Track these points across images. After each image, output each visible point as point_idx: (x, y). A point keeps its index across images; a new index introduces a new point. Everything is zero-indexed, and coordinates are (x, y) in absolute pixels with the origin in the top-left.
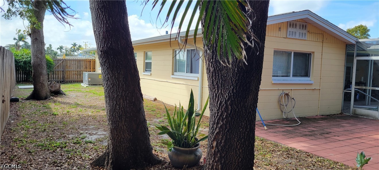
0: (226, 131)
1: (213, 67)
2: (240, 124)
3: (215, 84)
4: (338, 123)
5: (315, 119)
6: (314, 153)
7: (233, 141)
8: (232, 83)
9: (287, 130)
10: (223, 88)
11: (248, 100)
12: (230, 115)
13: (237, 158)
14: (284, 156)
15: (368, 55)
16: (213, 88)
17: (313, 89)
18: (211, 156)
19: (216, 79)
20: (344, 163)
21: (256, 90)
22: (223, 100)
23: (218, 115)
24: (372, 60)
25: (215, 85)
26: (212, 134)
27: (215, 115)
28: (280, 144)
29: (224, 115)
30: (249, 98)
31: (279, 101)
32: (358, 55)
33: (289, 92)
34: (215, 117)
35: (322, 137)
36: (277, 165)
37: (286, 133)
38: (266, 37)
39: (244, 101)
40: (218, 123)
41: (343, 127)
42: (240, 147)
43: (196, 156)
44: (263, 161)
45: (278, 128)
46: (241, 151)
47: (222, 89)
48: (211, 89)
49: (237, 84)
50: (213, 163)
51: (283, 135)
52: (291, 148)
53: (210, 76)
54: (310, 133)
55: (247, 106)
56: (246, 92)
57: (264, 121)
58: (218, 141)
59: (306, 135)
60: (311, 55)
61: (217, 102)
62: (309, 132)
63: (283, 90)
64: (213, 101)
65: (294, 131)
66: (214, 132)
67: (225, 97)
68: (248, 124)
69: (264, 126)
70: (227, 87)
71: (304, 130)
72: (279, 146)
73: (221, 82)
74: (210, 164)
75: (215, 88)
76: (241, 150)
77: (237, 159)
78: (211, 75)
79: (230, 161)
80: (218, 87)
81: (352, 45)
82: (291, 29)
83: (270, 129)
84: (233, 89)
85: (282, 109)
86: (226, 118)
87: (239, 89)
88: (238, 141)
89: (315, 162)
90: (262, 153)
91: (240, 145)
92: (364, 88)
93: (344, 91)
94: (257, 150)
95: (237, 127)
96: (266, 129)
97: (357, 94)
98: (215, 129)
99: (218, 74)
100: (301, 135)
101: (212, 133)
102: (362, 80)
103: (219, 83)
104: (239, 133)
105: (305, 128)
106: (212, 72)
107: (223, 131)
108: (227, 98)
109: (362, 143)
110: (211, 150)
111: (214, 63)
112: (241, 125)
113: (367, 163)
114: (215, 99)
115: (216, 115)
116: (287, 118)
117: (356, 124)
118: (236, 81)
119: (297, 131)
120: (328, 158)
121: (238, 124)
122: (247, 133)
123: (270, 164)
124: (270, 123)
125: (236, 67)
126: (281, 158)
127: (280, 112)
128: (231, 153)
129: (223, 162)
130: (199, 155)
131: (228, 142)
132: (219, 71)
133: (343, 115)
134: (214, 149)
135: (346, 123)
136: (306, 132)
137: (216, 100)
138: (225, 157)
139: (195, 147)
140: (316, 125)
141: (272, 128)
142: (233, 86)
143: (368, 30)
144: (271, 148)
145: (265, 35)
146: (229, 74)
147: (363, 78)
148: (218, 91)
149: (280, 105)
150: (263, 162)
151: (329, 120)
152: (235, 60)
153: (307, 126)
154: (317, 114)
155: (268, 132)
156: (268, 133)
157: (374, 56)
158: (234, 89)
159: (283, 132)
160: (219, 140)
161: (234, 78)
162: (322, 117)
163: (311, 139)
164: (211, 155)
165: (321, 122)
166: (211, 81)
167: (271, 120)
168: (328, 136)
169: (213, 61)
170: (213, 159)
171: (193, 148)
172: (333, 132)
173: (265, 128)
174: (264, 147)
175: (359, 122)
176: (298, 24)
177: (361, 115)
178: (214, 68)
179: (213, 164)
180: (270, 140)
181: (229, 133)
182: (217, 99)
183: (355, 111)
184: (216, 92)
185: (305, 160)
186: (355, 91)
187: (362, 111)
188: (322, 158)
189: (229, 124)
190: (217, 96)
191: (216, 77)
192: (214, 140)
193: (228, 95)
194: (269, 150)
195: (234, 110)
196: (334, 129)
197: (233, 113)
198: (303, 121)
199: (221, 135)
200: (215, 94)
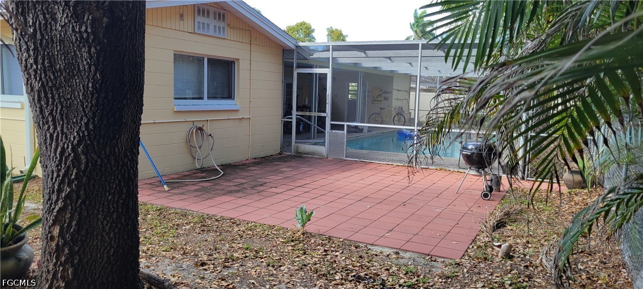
0: (79, 203)
1: (39, 81)
2: (106, 188)
3: (47, 114)
4: (275, 168)
5: (244, 165)
6: (242, 218)
7: (95, 220)
8: (84, 112)
9: (203, 187)
10: (65, 121)
11: (120, 141)
12: (84, 172)
13: (106, 249)
14: (197, 230)
15: (311, 67)
16: (43, 122)
17: (240, 119)
18: (50, 256)
19: (47, 104)
20: (283, 226)
21: (135, 123)
22: (68, 145)
23: (58, 176)
24: (316, 74)
25: (48, 117)
26: (49, 214)
27: (53, 175)
28: (191, 212)
29: (72, 173)
30: (121, 138)
31: (189, 141)
32: (299, 66)
33: (204, 125)
34: (52, 179)
35: (254, 191)
36: (185, 247)
37: (199, 193)
38: (147, 28)
39: (112, 143)
40: (60, 191)
41: (282, 172)
42: (110, 228)
43: (20, 260)
44: (162, 245)
45: (187, 185)
46: (112, 235)
47: (63, 124)
48: (39, 125)
49: (94, 114)
50: (56, 268)
51: (196, 196)
52: (207, 215)
53: (34, 99)
54: (236, 188)
55: (119, 154)
56: (115, 128)
57: (162, 177)
58: (63, 225)
59: (231, 192)
60: (235, 63)
61: (56, 150)
62: (235, 186)
63: (193, 121)
64: (47, 148)
65: (213, 187)
66: (54, 208)
67: (72, 139)
68: (124, 186)
69: (163, 186)
70: (75, 120)
71: (228, 184)
72: (189, 215)
73: (61, 111)
74: (48, 272)
75: (47, 122)
76: (112, 233)
77: (106, 251)
78: (36, 96)
79: (91, 258)
80: (54, 120)
81: (291, 51)
82: (200, 19)
83: (173, 188)
84: (87, 124)
85: (194, 154)
86: (76, 178)
87: (101, 123)
88: (104, 219)
89: (244, 232)
90: (159, 232)
91: (109, 225)
92: (308, 114)
93: (283, 120)
94: (151, 228)
95: (101, 194)
96: (167, 190)
97: (301, 124)
98: (55, 203)
99: (52, 93)
100: (224, 192)
101: (50, 211)
102: (307, 103)
103: (56, 112)
104: (106, 203)
105: (230, 181)
106: (39, 92)
107: (73, 205)
108: (76, 142)
109: (305, 192)
110: (49, 243)
111: (41, 72)
112: (110, 188)
113: (310, 220)
114: (51, 144)
115: (55, 175)
116: (203, 168)
117: (299, 167)
118: (91, 107)
119: (217, 187)
120: (261, 222)
121: (103, 188)
122: (121, 201)
123: (172, 249)
124: (174, 178)
125: (89, 80)
126: (192, 235)
127: (190, 159)
128: (93, 243)
129: (76, 262)
130: (27, 257)
131: (85, 223)
132: (54, 89)
133: (282, 155)
134: (56, 242)
135: (285, 166)
136: (230, 186)
137: (53, 146)
138: (80, 253)
139: (16, 243)
140: (245, 174)
141: (178, 187)
142: (87, 117)
143: (313, 31)
144: (176, 220)
145: (145, 23)
146: (77, 94)
147: (307, 99)
148: (55, 128)
149: (190, 147)
150: (160, 246)
151: (265, 165)
152: (87, 67)
153: (232, 177)
154: (247, 158)
155: (170, 194)
156: (170, 196)
157: (319, 68)
158: (90, 123)
159: (196, 191)
160: (65, 223)
161: (87, 101)
162: (254, 160)
163: (238, 196)
164: (50, 253)
165: (253, 168)
166: (38, 109)
167: (176, 174)
168: (262, 189)
169: (37, 67)
170: (54, 261)
171: (11, 247)
172: (270, 182)
173: (166, 187)
174: (164, 221)
175: (302, 164)
176: (212, 10)
177: (305, 154)
178: (43, 82)
179: (56, 270)
180: (173, 208)
181: (85, 205)
182: (54, 143)
183: (297, 148)
184: (51, 130)
185: (228, 231)
186: (297, 118)
187: (307, 147)
188: (253, 223)
189: (85, 190)
190: (55, 138)
191: (48, 101)
192: (54, 224)
193: (78, 134)
194: (171, 225)
195: (93, 162)
196: (270, 177)
197: (90, 169)
198: (227, 170)
199: (68, 212)
200: (48, 136)
